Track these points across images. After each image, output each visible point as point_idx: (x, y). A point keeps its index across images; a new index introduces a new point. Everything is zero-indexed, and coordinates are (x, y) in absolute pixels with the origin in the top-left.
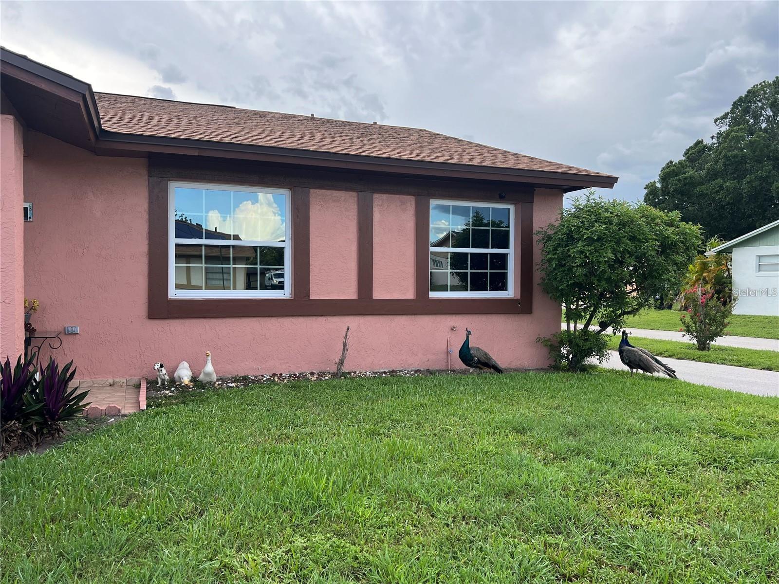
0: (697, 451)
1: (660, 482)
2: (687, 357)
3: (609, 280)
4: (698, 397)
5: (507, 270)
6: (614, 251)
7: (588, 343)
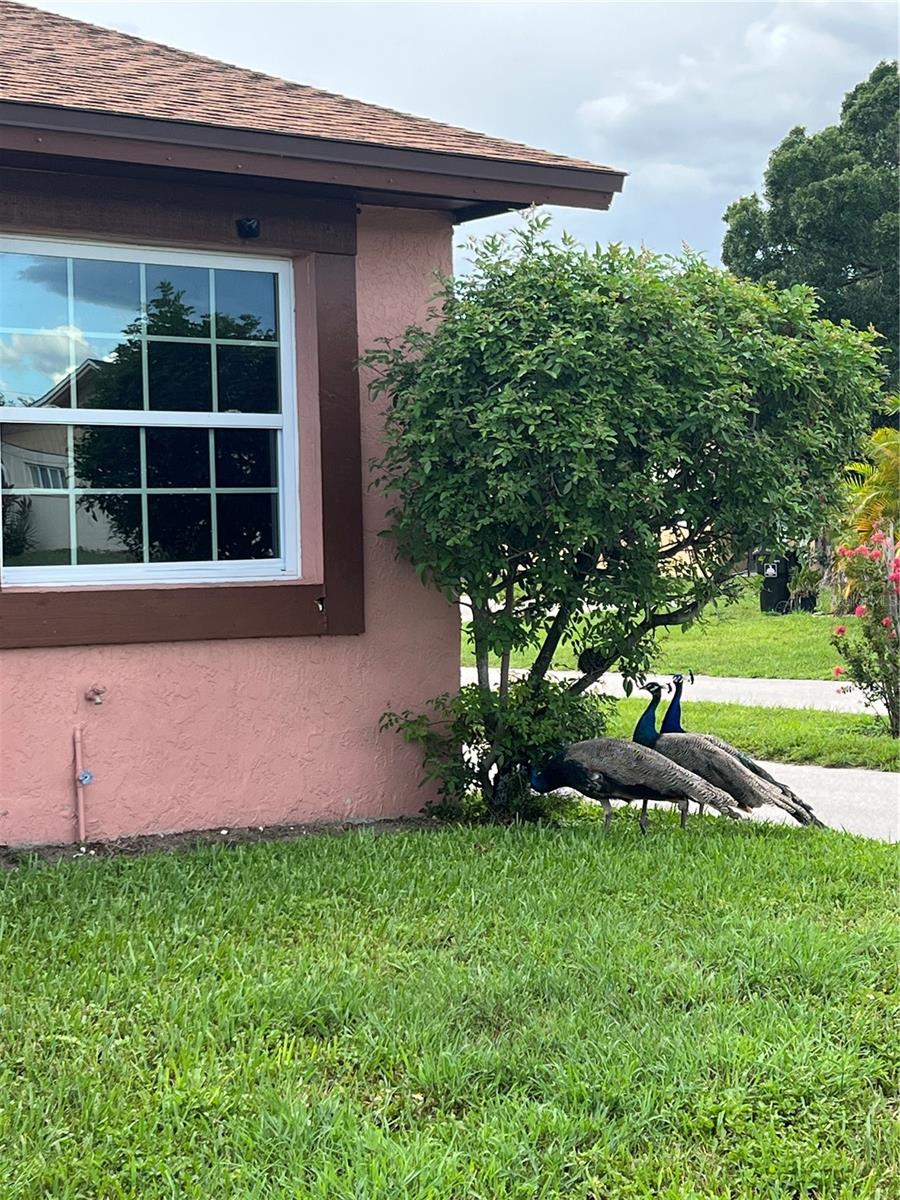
0: (873, 1047)
1: (758, 1154)
2: (860, 760)
3: (601, 513)
4: (881, 879)
5: (276, 485)
6: (614, 416)
7: (546, 723)
